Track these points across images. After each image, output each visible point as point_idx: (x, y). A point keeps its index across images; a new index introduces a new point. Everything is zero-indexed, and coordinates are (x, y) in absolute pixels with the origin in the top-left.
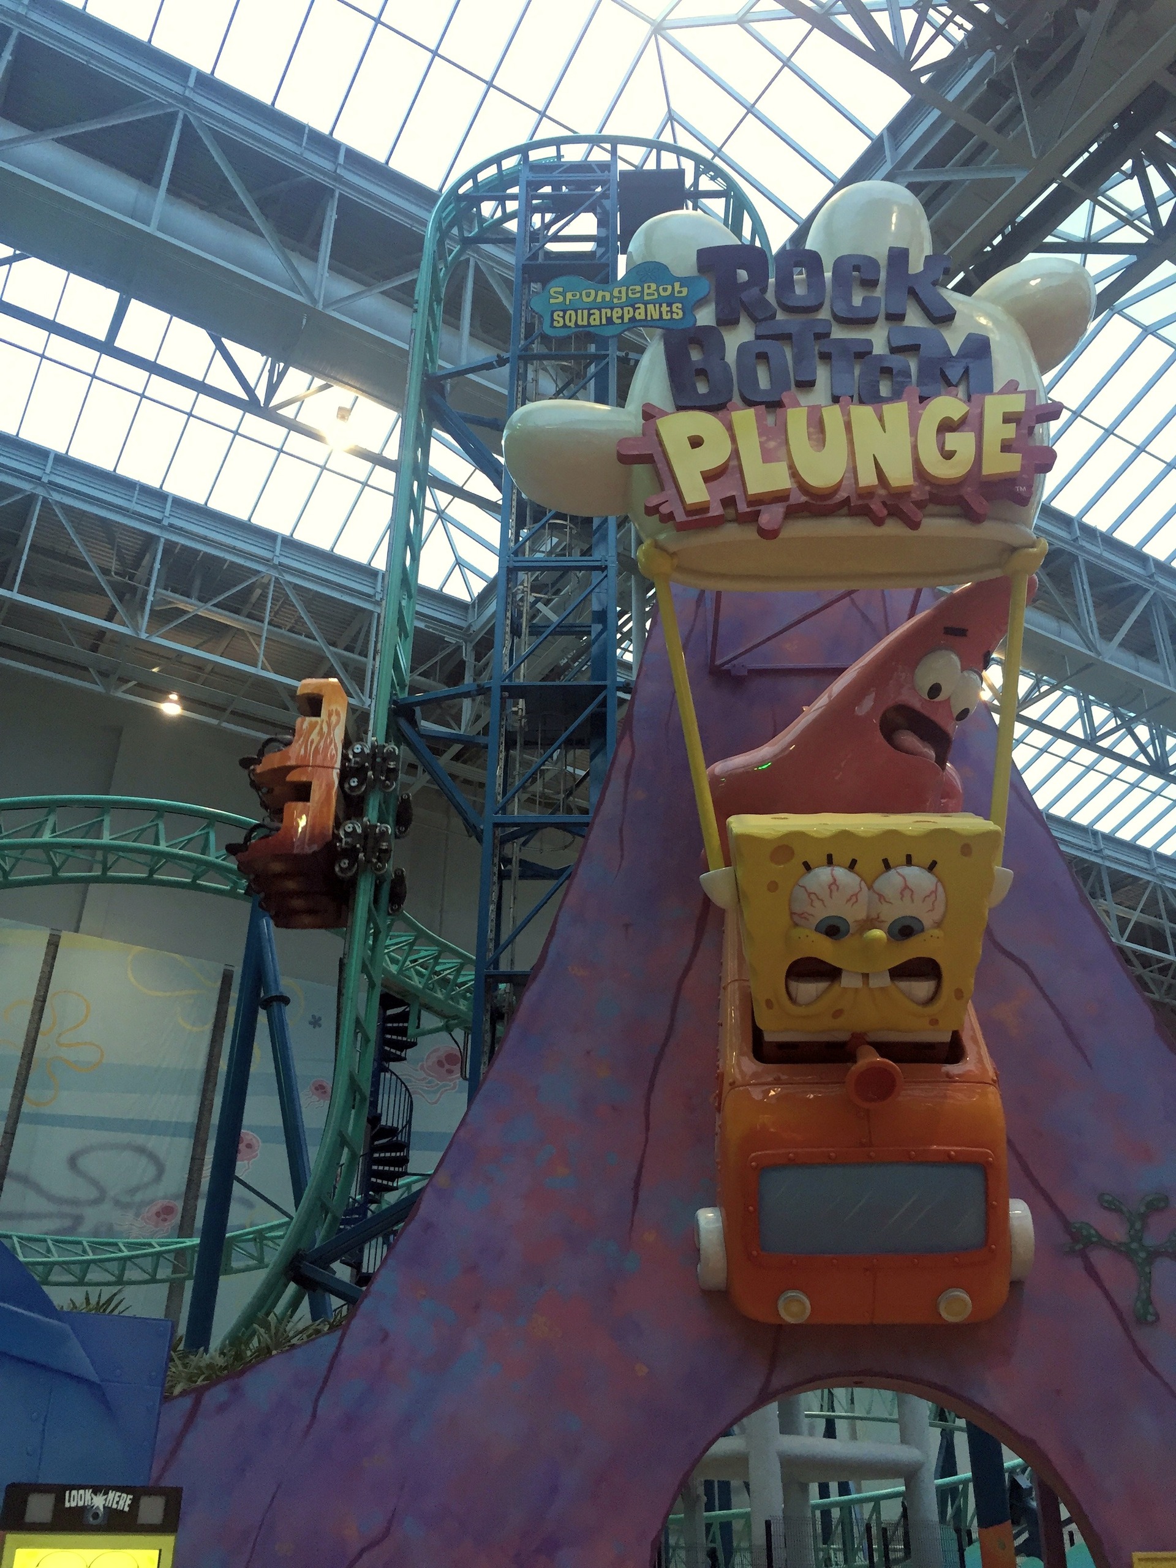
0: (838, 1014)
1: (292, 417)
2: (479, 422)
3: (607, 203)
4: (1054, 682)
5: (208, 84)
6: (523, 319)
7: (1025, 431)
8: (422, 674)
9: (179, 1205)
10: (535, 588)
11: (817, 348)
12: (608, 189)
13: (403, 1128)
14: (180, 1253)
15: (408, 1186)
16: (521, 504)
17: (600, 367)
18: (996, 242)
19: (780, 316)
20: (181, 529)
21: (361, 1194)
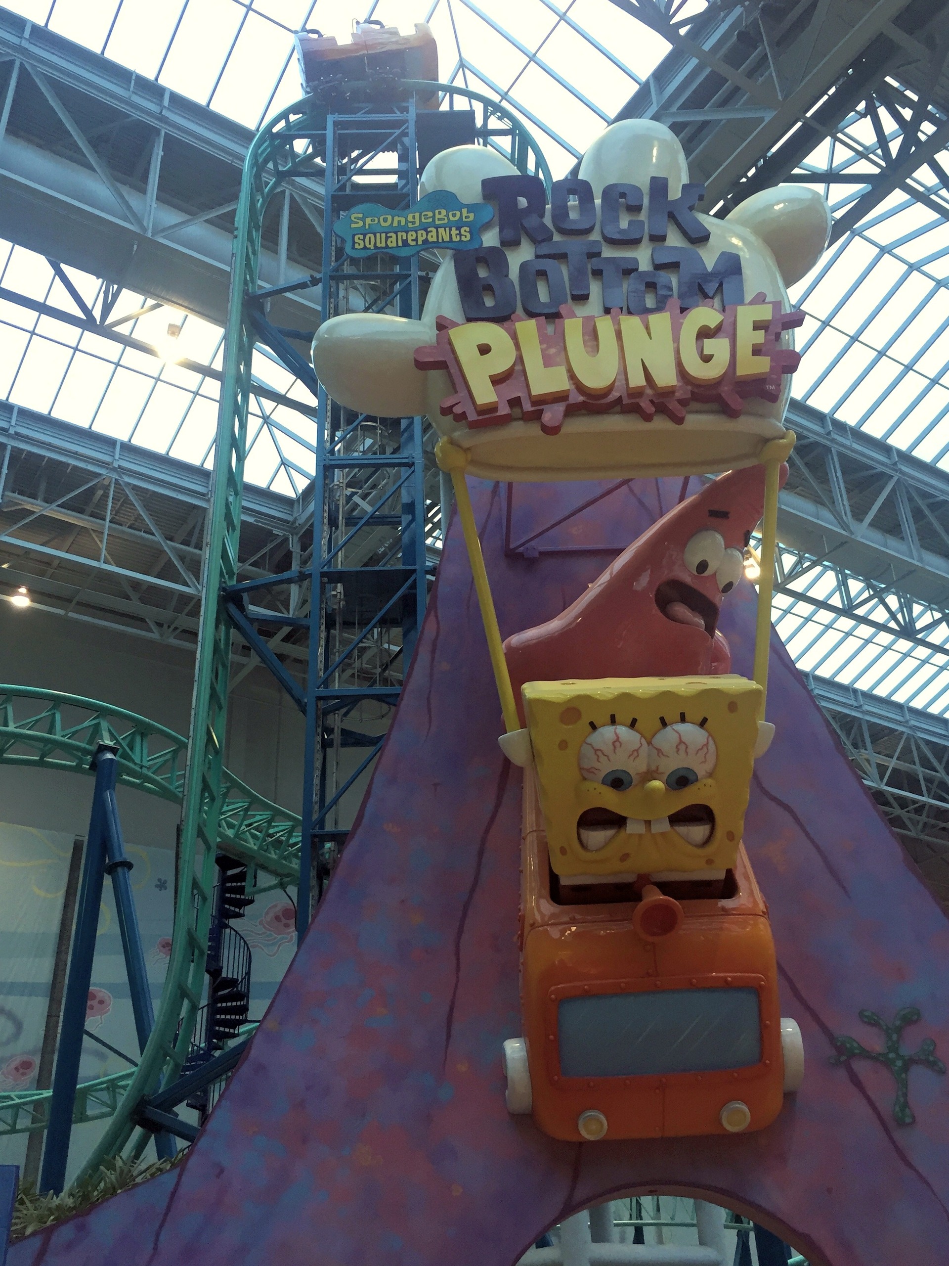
0: (625, 857)
1: (127, 334)
2: (297, 335)
3: (406, 140)
4: (815, 558)
5: (42, 35)
6: (334, 243)
7: (773, 337)
8: (253, 564)
9: (37, 1061)
10: (350, 485)
11: (590, 267)
12: (407, 128)
13: (242, 979)
14: (38, 1104)
15: (249, 1032)
16: (336, 409)
17: (403, 286)
18: (750, 174)
19: (557, 237)
20: (27, 437)
21: (205, 1042)
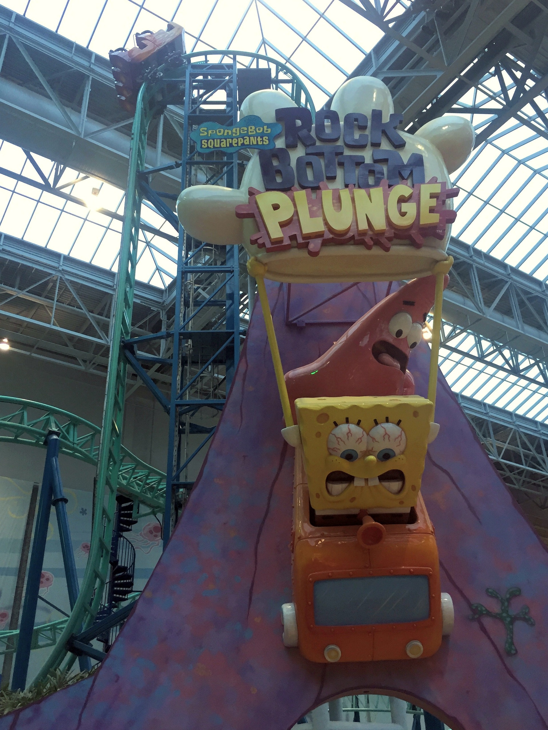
0: (353, 500)
1: (68, 193)
2: (166, 196)
3: (231, 85)
4: (462, 328)
5: (22, 20)
6: (189, 143)
7: (441, 202)
8: (140, 327)
9: (10, 613)
10: (196, 282)
11: (336, 160)
12: (232, 78)
13: (130, 567)
14: (10, 638)
15: (134, 597)
16: (189, 239)
17: (229, 168)
18: (428, 107)
19: (318, 143)
20: (9, 252)
21: (108, 603)
